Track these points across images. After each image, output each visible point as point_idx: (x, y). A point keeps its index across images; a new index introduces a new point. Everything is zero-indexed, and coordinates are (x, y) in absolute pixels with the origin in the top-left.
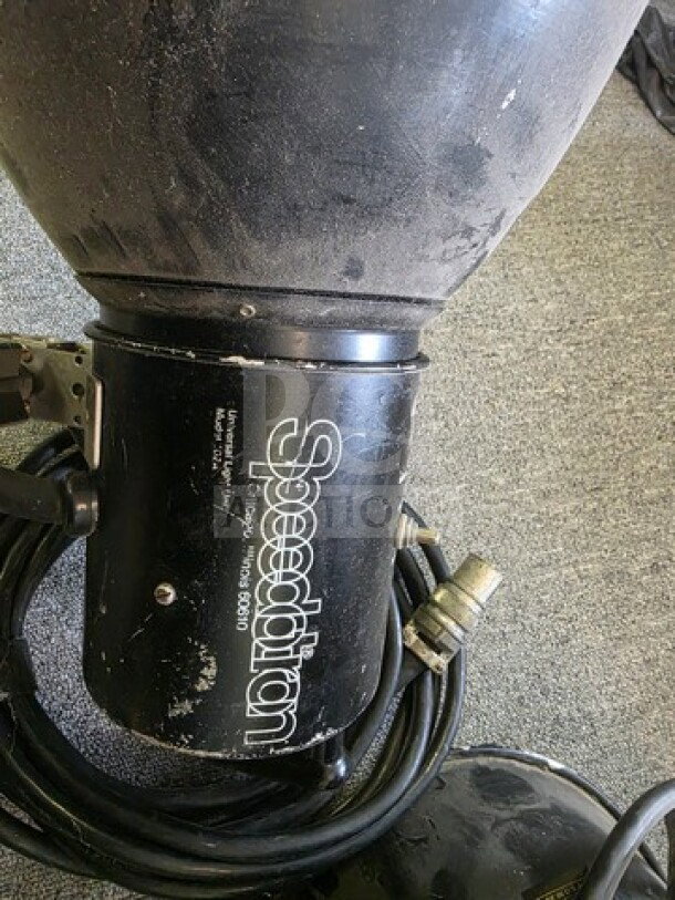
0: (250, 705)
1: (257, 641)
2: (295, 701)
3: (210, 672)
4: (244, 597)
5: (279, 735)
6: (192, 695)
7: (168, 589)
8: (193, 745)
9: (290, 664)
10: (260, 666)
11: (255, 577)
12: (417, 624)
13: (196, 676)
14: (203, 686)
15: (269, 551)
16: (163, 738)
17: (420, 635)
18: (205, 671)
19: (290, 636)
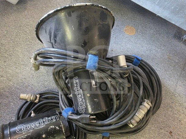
0: (54, 121)
1: (46, 123)
2: (53, 117)
3: (51, 127)
4: (41, 127)
5: (57, 117)
6: (55, 127)
7: (43, 136)
8: (61, 125)
9: (48, 119)
10: (49, 122)
11: (38, 127)
12: (35, 101)
13: (53, 128)
14: (53, 127)
15: (34, 127)
16: (62, 128)
17: (36, 100)
18: (52, 127)
19: (45, 121)
